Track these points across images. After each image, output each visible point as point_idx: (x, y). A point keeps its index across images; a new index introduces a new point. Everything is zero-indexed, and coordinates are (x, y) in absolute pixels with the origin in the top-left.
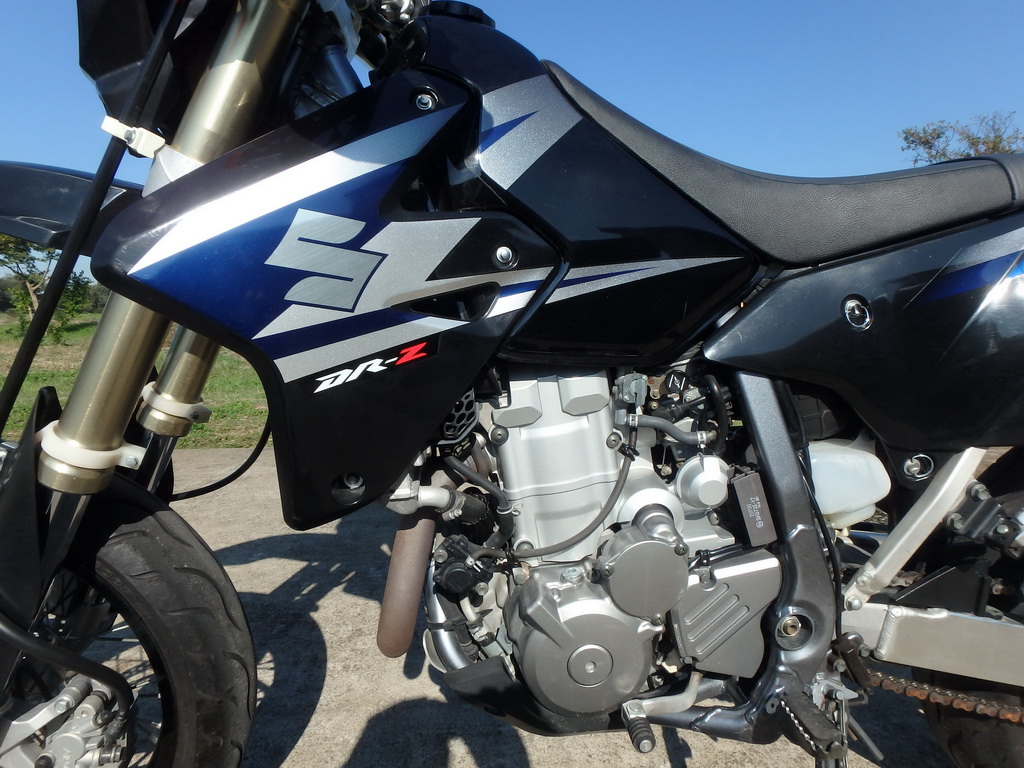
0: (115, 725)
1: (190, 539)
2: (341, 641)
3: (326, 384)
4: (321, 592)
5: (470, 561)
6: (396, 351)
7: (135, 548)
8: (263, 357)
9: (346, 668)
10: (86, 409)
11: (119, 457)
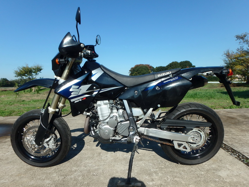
0: (55, 141)
1: (63, 120)
2: (87, 142)
3: (75, 102)
4: (85, 136)
5: (93, 121)
6: (83, 98)
7: (57, 121)
8: (69, 99)
9: (88, 146)
10: (53, 105)
11: (56, 110)
